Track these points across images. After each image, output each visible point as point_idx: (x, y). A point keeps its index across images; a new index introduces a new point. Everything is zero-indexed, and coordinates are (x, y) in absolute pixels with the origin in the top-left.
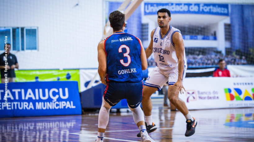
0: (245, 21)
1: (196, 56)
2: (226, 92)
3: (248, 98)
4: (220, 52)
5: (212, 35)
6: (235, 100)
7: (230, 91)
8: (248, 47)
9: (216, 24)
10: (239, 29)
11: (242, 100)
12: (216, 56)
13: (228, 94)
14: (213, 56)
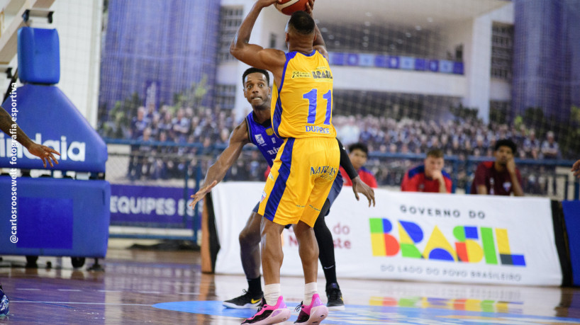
0: (565, 16)
1: (391, 122)
2: (373, 230)
3: (439, 254)
4: (472, 113)
5: (449, 57)
6: (400, 255)
7: (387, 225)
8: (569, 102)
9: (466, 24)
10: (543, 43)
11: (422, 257)
12: (457, 123)
13: (381, 236)
14: (448, 123)
